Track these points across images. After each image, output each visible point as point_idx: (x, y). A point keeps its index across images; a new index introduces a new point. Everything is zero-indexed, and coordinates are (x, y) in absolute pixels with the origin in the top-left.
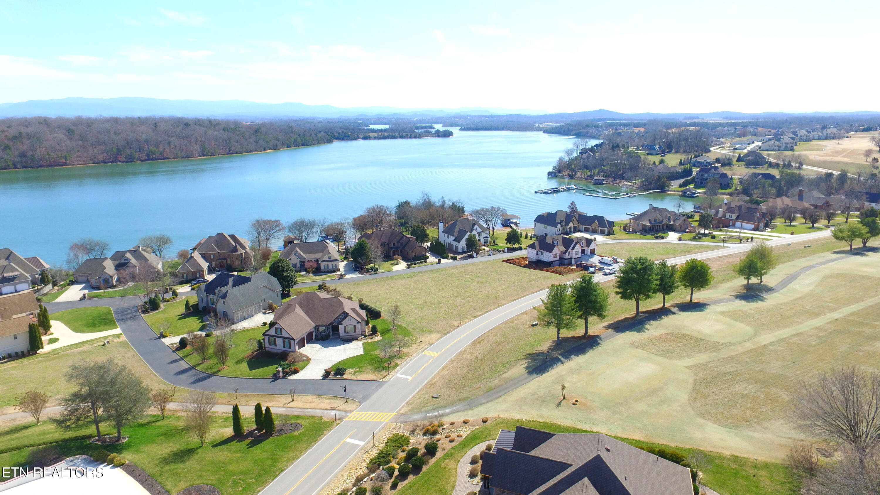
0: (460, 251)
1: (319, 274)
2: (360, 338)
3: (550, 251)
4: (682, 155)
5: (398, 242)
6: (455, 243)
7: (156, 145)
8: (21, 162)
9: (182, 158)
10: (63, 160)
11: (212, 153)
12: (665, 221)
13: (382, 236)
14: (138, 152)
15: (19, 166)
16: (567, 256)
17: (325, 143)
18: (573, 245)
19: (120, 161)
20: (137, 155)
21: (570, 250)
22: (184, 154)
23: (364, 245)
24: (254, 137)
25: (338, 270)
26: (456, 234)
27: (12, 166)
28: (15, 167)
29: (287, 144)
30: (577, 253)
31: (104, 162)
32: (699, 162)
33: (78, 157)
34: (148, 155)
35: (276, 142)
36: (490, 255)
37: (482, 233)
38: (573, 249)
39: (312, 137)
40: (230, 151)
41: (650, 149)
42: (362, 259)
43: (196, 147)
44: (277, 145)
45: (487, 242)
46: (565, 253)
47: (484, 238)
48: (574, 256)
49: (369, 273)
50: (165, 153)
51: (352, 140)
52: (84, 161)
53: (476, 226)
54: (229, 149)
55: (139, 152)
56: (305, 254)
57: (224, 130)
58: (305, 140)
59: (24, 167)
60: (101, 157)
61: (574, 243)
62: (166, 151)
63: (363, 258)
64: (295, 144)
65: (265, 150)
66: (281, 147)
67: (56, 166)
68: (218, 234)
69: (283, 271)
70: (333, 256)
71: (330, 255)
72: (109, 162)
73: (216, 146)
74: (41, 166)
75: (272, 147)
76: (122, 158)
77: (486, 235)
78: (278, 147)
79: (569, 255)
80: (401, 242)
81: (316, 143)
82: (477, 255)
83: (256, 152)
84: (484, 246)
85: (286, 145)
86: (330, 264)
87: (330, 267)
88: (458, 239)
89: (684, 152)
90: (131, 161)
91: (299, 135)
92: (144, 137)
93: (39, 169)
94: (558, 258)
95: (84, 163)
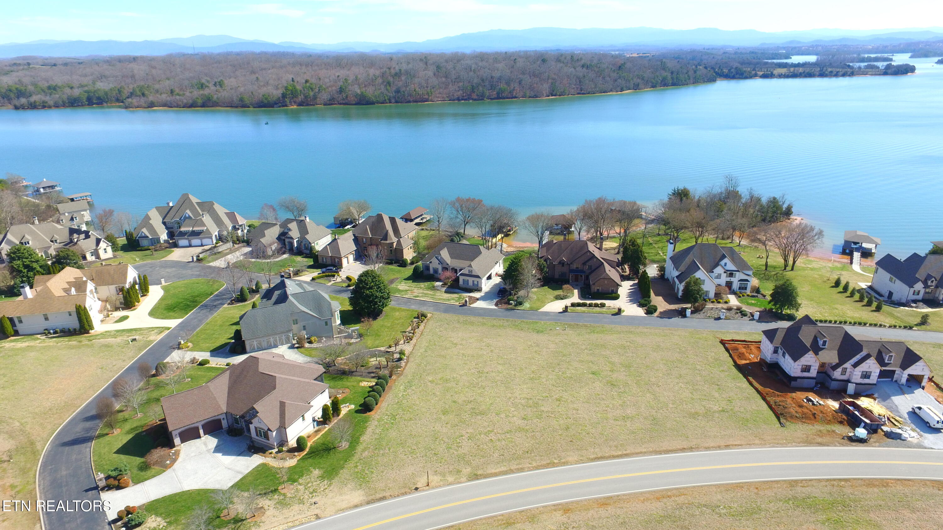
1: (452, 291)
2: (270, 451)
3: (795, 358)
6: (676, 282)
7: (508, 83)
8: (395, 97)
9: (530, 97)
10: (426, 97)
11: (561, 92)
14: (489, 90)
15: (393, 101)
16: (837, 374)
17: (704, 82)
18: (858, 357)
19: (472, 99)
20: (487, 93)
22: (532, 94)
24: (615, 74)
25: (479, 290)
26: (683, 268)
27: (388, 101)
28: (390, 102)
29: (653, 83)
31: (458, 99)
33: (440, 93)
34: (498, 94)
35: (639, 81)
36: (719, 318)
38: (855, 365)
39: (688, 76)
40: (581, 91)
42: (506, 284)
43: (545, 87)
44: (638, 85)
46: (835, 368)
48: (857, 379)
49: (505, 306)
51: (746, 78)
52: (442, 98)
53: (726, 260)
54: (581, 88)
55: (491, 89)
56: (452, 258)
57: (583, 66)
58: (677, 78)
59: (397, 102)
60: (457, 95)
62: (516, 90)
63: (508, 281)
64: (663, 83)
65: (622, 90)
66: (643, 87)
67: (420, 102)
68: (377, 216)
72: (462, 100)
73: (567, 85)
74: (409, 102)
75: (632, 86)
76: (474, 96)
77: (745, 277)
78: (640, 86)
79: (842, 374)
81: (692, 81)
82: (692, 312)
83: (611, 93)
84: (734, 293)
85: (650, 84)
86: (471, 280)
87: (471, 284)
90: (481, 100)
91: (672, 73)
93: (407, 104)
94: (813, 373)
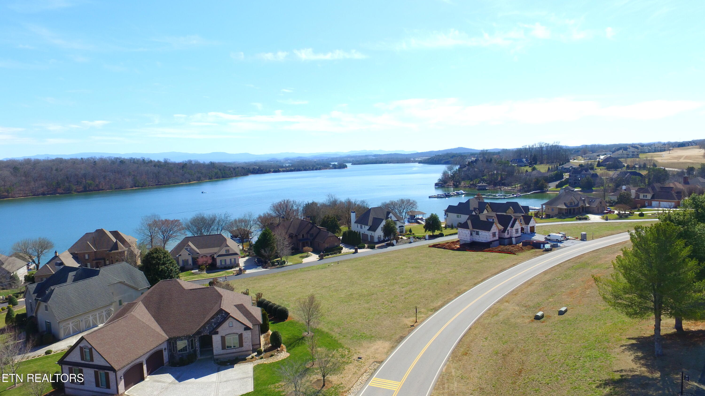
0: (376, 240)
1: (214, 271)
2: (250, 357)
3: (489, 229)
4: (546, 165)
5: (308, 233)
6: (369, 233)
7: (93, 179)
9: (116, 189)
10: (5, 194)
11: (142, 184)
12: (581, 204)
13: (289, 228)
14: (75, 185)
16: (506, 235)
17: (242, 175)
18: (511, 222)
19: (59, 193)
20: (74, 187)
21: (509, 228)
22: (117, 186)
23: (268, 235)
24: (181, 171)
25: (238, 265)
26: (370, 223)
29: (210, 177)
30: (517, 231)
31: (43, 194)
32: (565, 168)
34: (85, 187)
36: (410, 243)
37: (398, 222)
38: (512, 226)
39: (231, 171)
40: (159, 182)
41: (518, 162)
42: (265, 251)
43: (129, 180)
45: (403, 231)
46: (504, 231)
47: (400, 227)
48: (514, 235)
49: (274, 267)
50: (101, 185)
51: (265, 173)
52: (25, 194)
53: (391, 215)
54: (158, 181)
55: (77, 185)
56: (198, 248)
57: (155, 166)
58: (225, 173)
60: (41, 190)
61: (513, 219)
62: (102, 184)
63: (266, 249)
64: (216, 176)
65: (190, 181)
66: (203, 179)
68: (97, 231)
69: (158, 264)
70: (232, 250)
71: (227, 248)
72: (48, 194)
73: (146, 179)
75: (196, 179)
76: (59, 191)
77: (401, 225)
78: (201, 179)
79: (508, 234)
80: (311, 232)
81: (234, 176)
82: (396, 243)
83: (182, 183)
84: (401, 235)
85: (208, 177)
86: (228, 258)
87: (228, 262)
88: (373, 228)
89: (547, 163)
90: (68, 193)
91: (220, 170)
92: (83, 172)
94: (497, 238)
95: (25, 195)
